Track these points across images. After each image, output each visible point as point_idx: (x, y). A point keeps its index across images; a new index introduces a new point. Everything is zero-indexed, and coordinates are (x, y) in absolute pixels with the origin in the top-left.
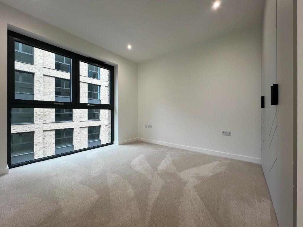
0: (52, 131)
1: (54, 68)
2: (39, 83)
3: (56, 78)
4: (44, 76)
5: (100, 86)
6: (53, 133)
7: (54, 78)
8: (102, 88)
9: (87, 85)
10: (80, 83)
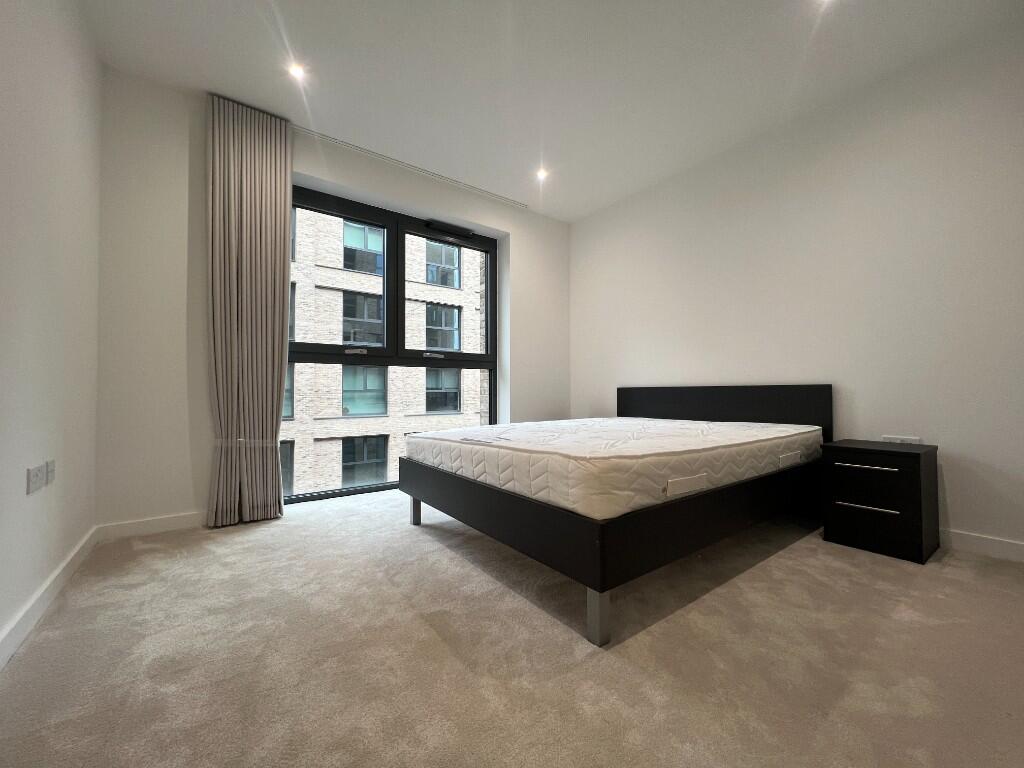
0: (334, 442)
1: (341, 266)
2: (307, 309)
3: (346, 293)
4: (318, 290)
5: (460, 308)
6: (338, 447)
7: (341, 294)
8: (465, 313)
9: (424, 307)
10: (407, 303)
